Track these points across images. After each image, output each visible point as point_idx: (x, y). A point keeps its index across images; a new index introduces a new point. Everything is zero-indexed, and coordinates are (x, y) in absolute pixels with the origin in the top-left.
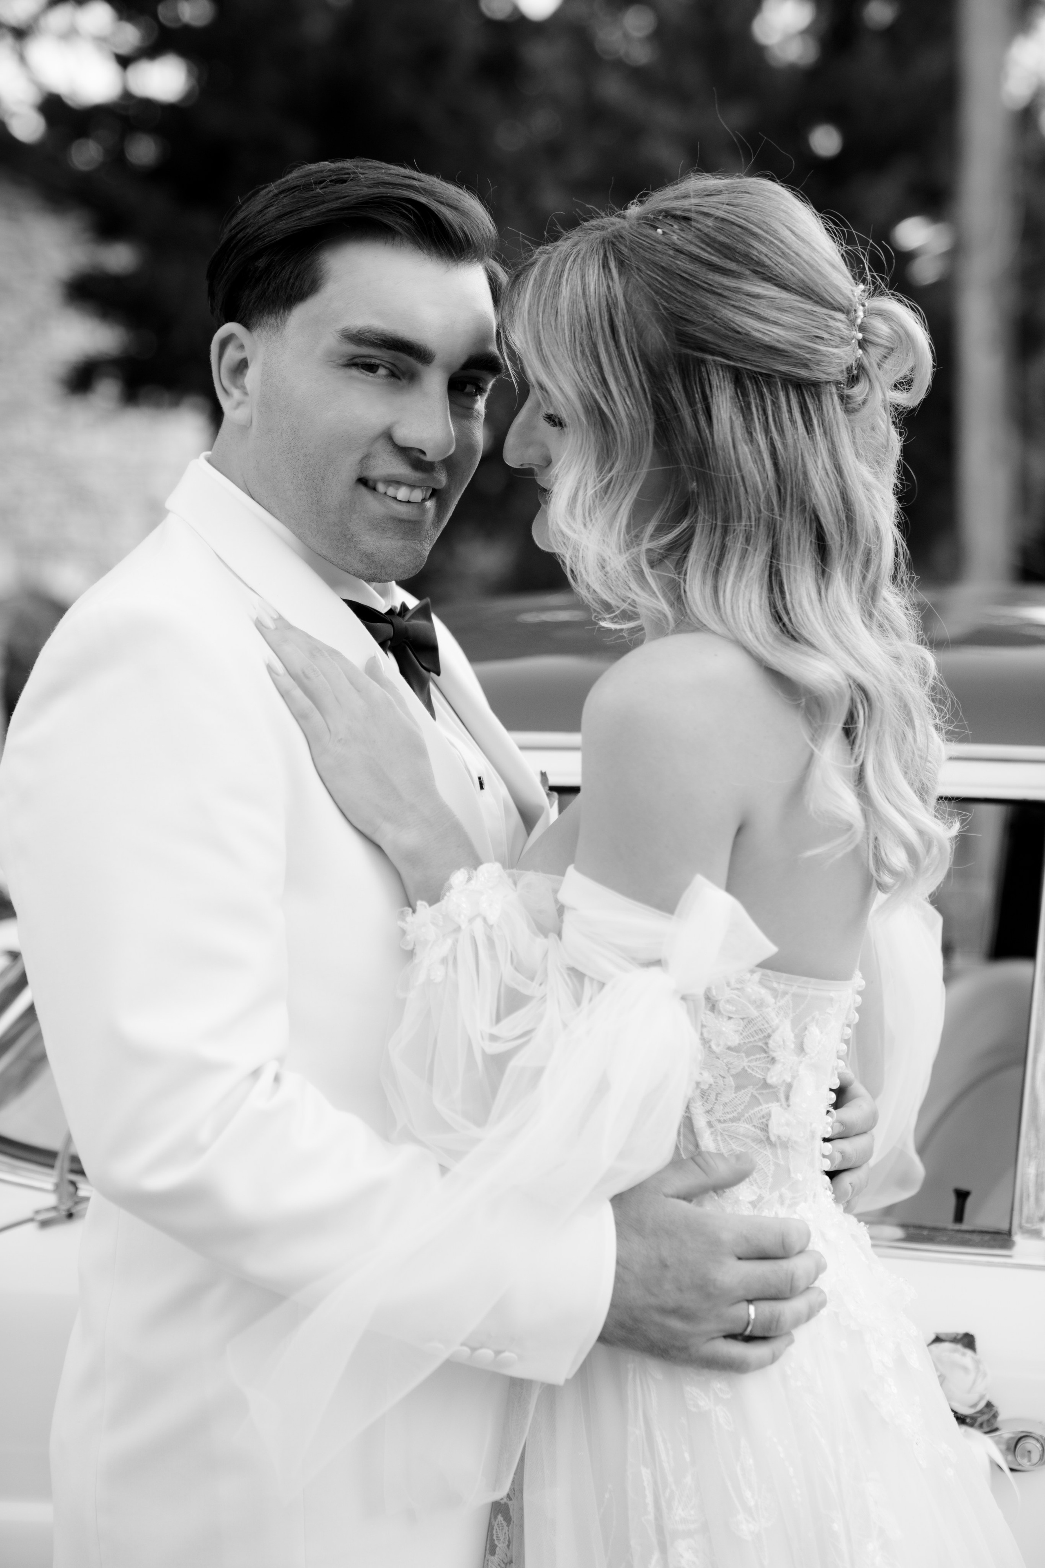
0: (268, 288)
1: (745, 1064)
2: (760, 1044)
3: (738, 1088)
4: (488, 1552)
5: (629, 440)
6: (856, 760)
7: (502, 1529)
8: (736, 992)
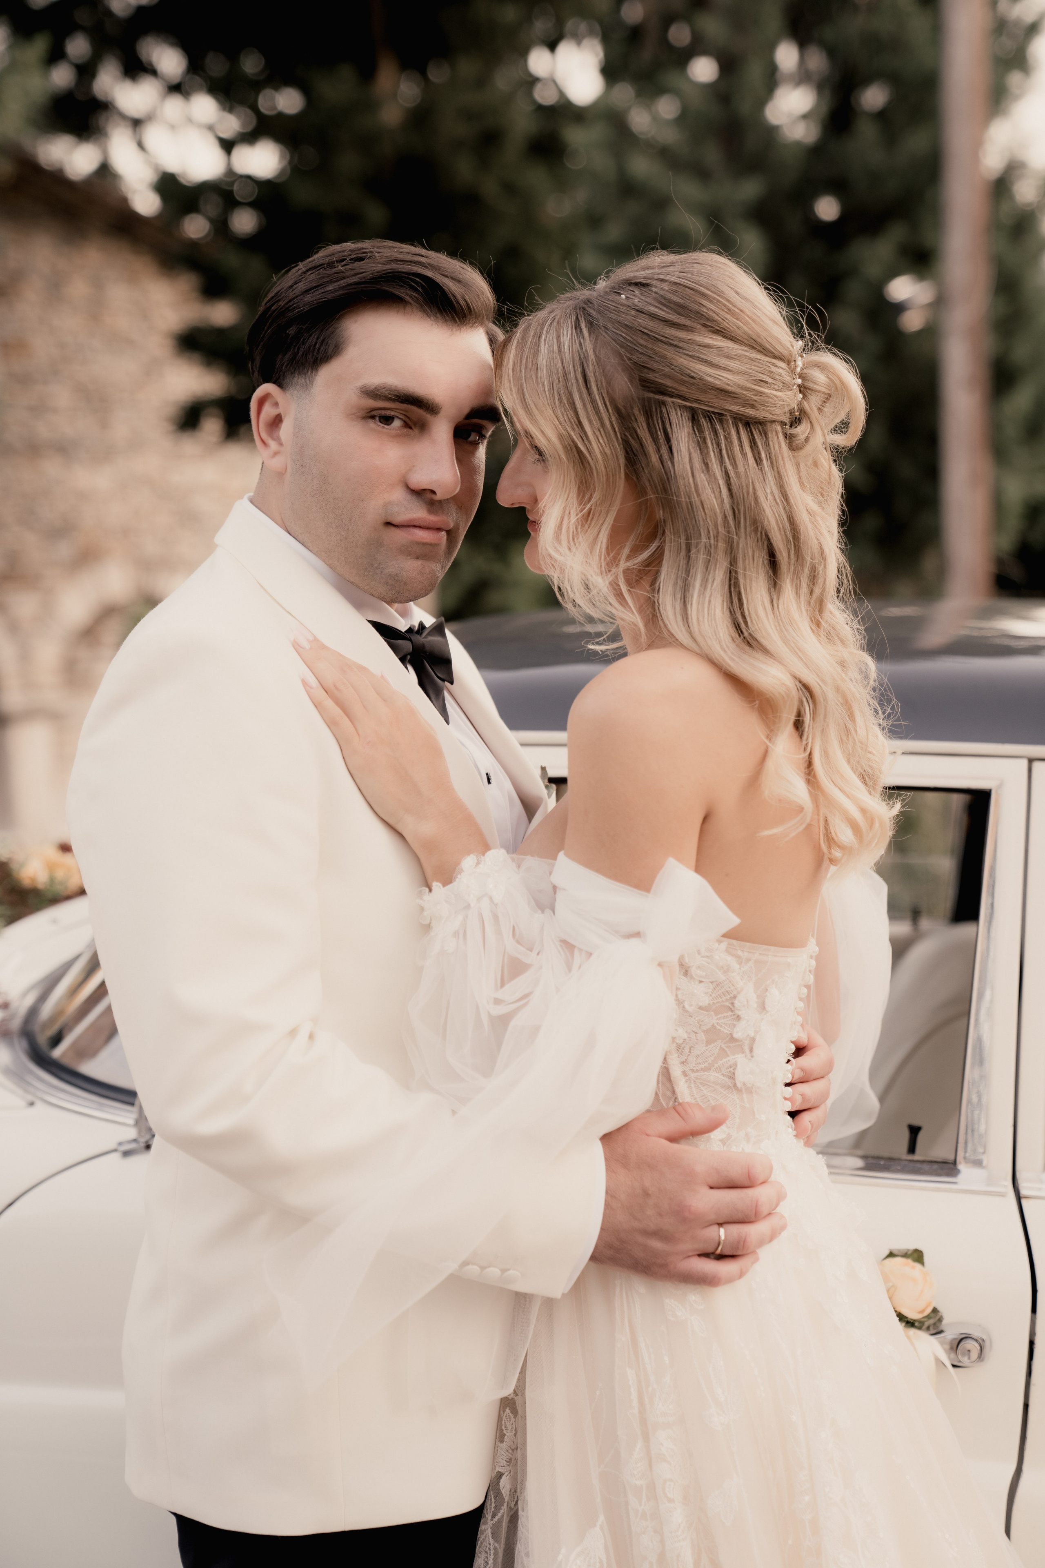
0: (298, 353)
1: (714, 1021)
2: (727, 1004)
3: (708, 1042)
4: (498, 1440)
5: (604, 474)
6: (805, 749)
7: (510, 1420)
8: (705, 959)
